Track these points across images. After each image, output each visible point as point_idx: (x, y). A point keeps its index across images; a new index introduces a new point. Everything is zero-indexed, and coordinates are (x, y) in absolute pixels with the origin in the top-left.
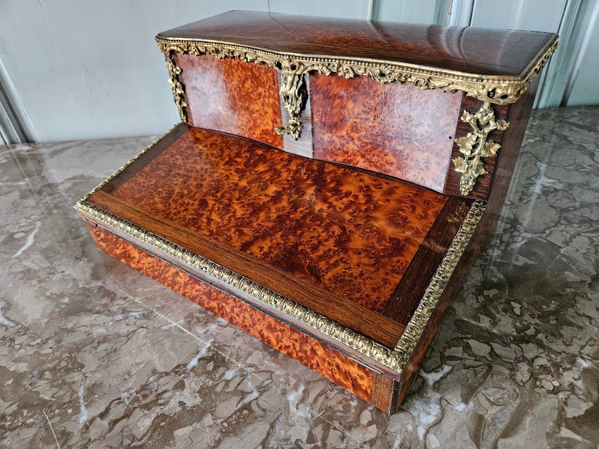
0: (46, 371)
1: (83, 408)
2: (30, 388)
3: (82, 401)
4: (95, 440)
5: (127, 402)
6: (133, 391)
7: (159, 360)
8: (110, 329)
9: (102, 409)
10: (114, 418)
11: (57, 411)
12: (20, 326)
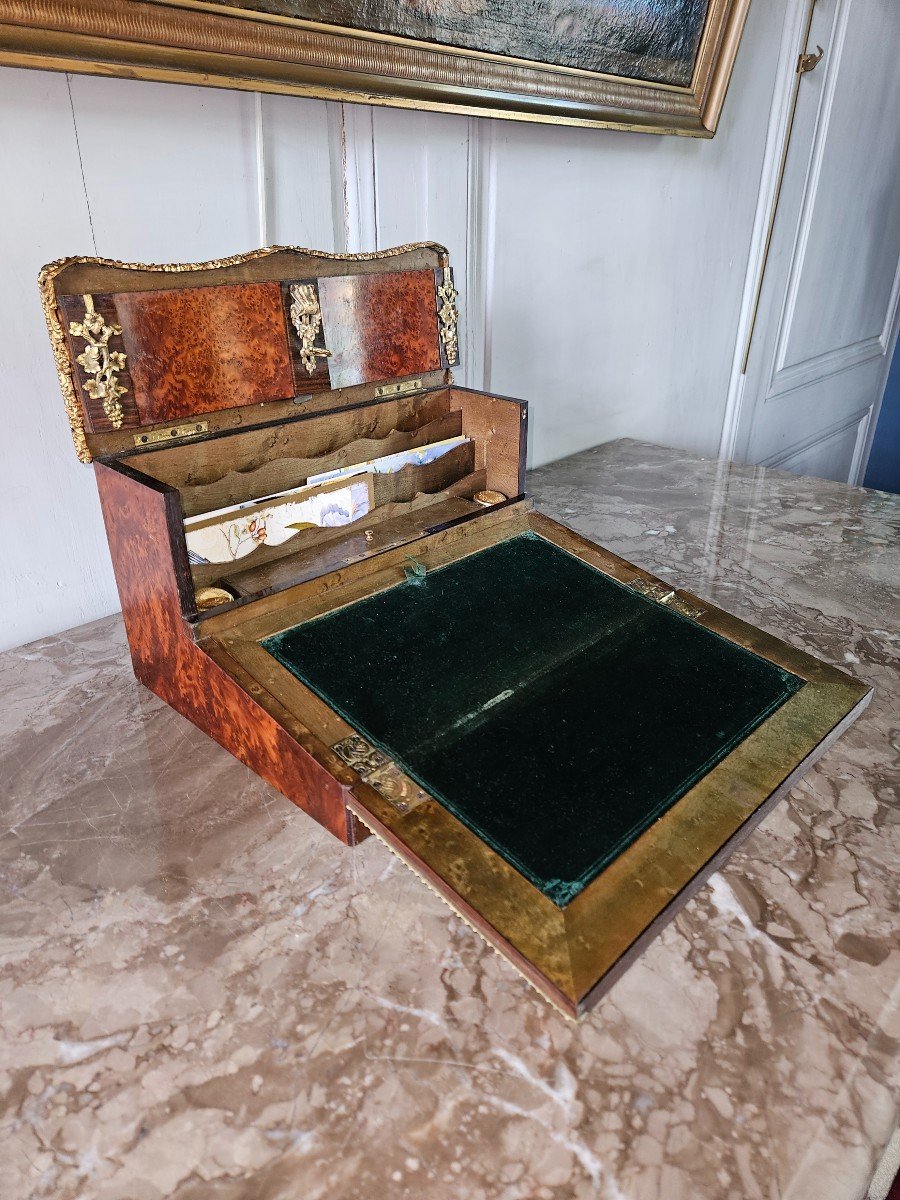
0: (294, 1027)
1: (416, 1012)
2: (303, 1059)
3: (404, 1009)
4: (482, 1021)
5: (460, 965)
6: (449, 952)
7: (431, 908)
8: (310, 927)
9: (442, 993)
10: (470, 988)
11: (388, 1042)
12: (143, 1029)
